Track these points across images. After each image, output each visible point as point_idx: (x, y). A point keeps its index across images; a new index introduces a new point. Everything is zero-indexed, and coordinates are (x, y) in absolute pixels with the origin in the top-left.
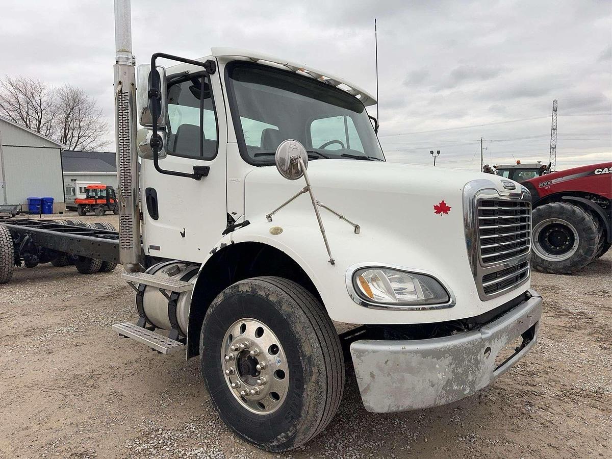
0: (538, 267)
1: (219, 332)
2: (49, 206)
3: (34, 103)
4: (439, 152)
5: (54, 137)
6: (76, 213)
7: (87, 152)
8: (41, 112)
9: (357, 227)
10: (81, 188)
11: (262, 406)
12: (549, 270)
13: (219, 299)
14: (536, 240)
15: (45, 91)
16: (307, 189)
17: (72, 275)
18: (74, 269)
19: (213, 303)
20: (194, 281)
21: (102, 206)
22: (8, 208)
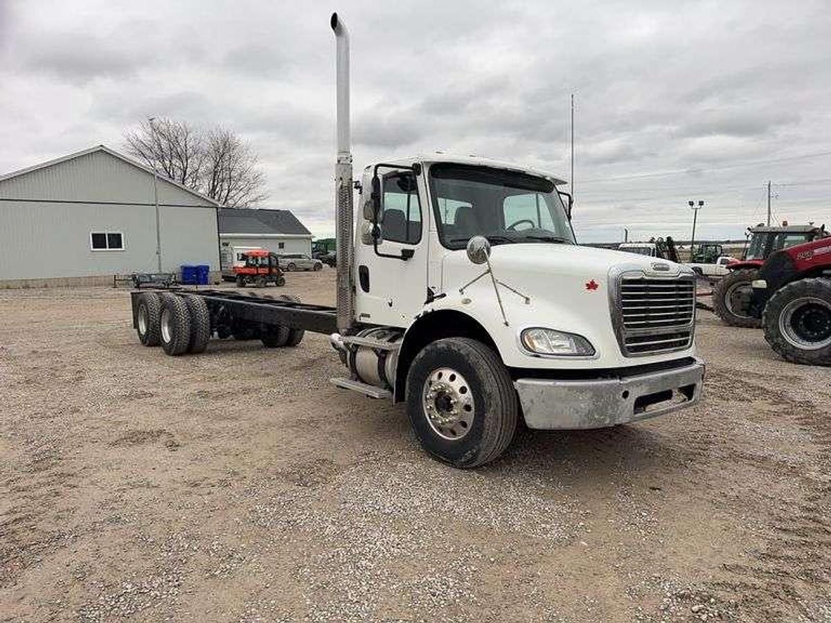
0: (788, 356)
1: (421, 379)
2: (205, 275)
3: (179, 149)
4: (701, 203)
5: (201, 191)
6: (235, 284)
7: (238, 209)
8: (187, 160)
9: (527, 299)
10: (238, 254)
11: (454, 433)
12: (800, 360)
13: (422, 354)
14: (786, 324)
15: (191, 135)
16: (489, 271)
17: (259, 348)
18: (260, 342)
19: (417, 357)
20: (400, 342)
21: (264, 276)
22: (163, 277)
